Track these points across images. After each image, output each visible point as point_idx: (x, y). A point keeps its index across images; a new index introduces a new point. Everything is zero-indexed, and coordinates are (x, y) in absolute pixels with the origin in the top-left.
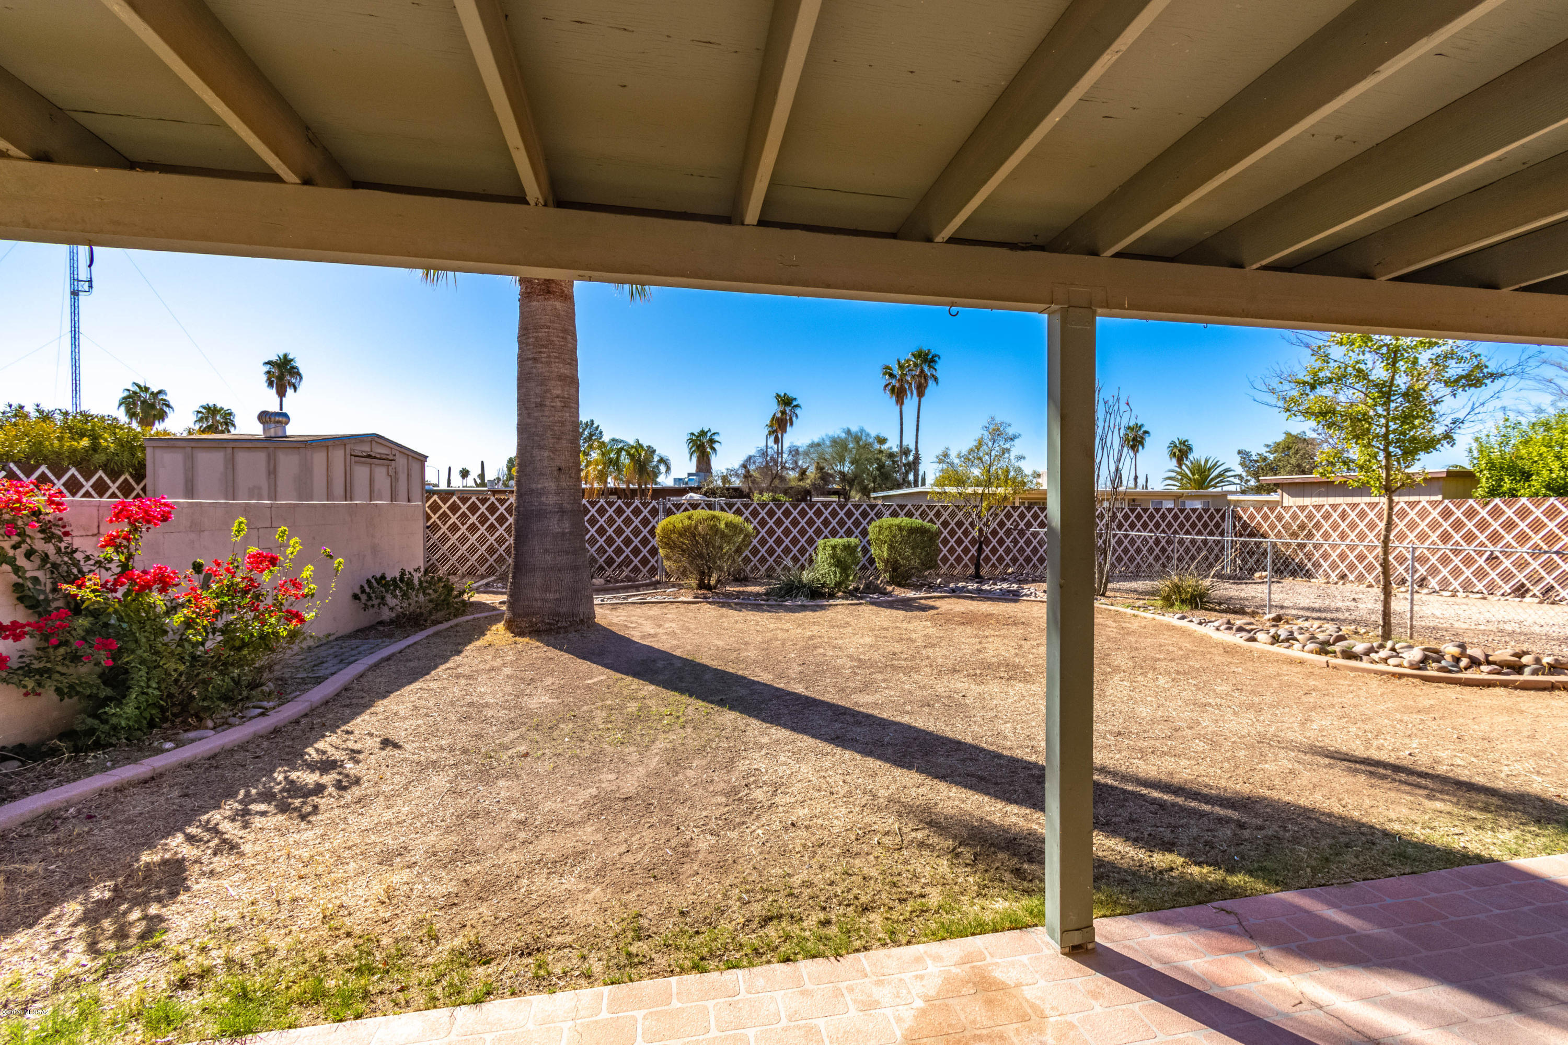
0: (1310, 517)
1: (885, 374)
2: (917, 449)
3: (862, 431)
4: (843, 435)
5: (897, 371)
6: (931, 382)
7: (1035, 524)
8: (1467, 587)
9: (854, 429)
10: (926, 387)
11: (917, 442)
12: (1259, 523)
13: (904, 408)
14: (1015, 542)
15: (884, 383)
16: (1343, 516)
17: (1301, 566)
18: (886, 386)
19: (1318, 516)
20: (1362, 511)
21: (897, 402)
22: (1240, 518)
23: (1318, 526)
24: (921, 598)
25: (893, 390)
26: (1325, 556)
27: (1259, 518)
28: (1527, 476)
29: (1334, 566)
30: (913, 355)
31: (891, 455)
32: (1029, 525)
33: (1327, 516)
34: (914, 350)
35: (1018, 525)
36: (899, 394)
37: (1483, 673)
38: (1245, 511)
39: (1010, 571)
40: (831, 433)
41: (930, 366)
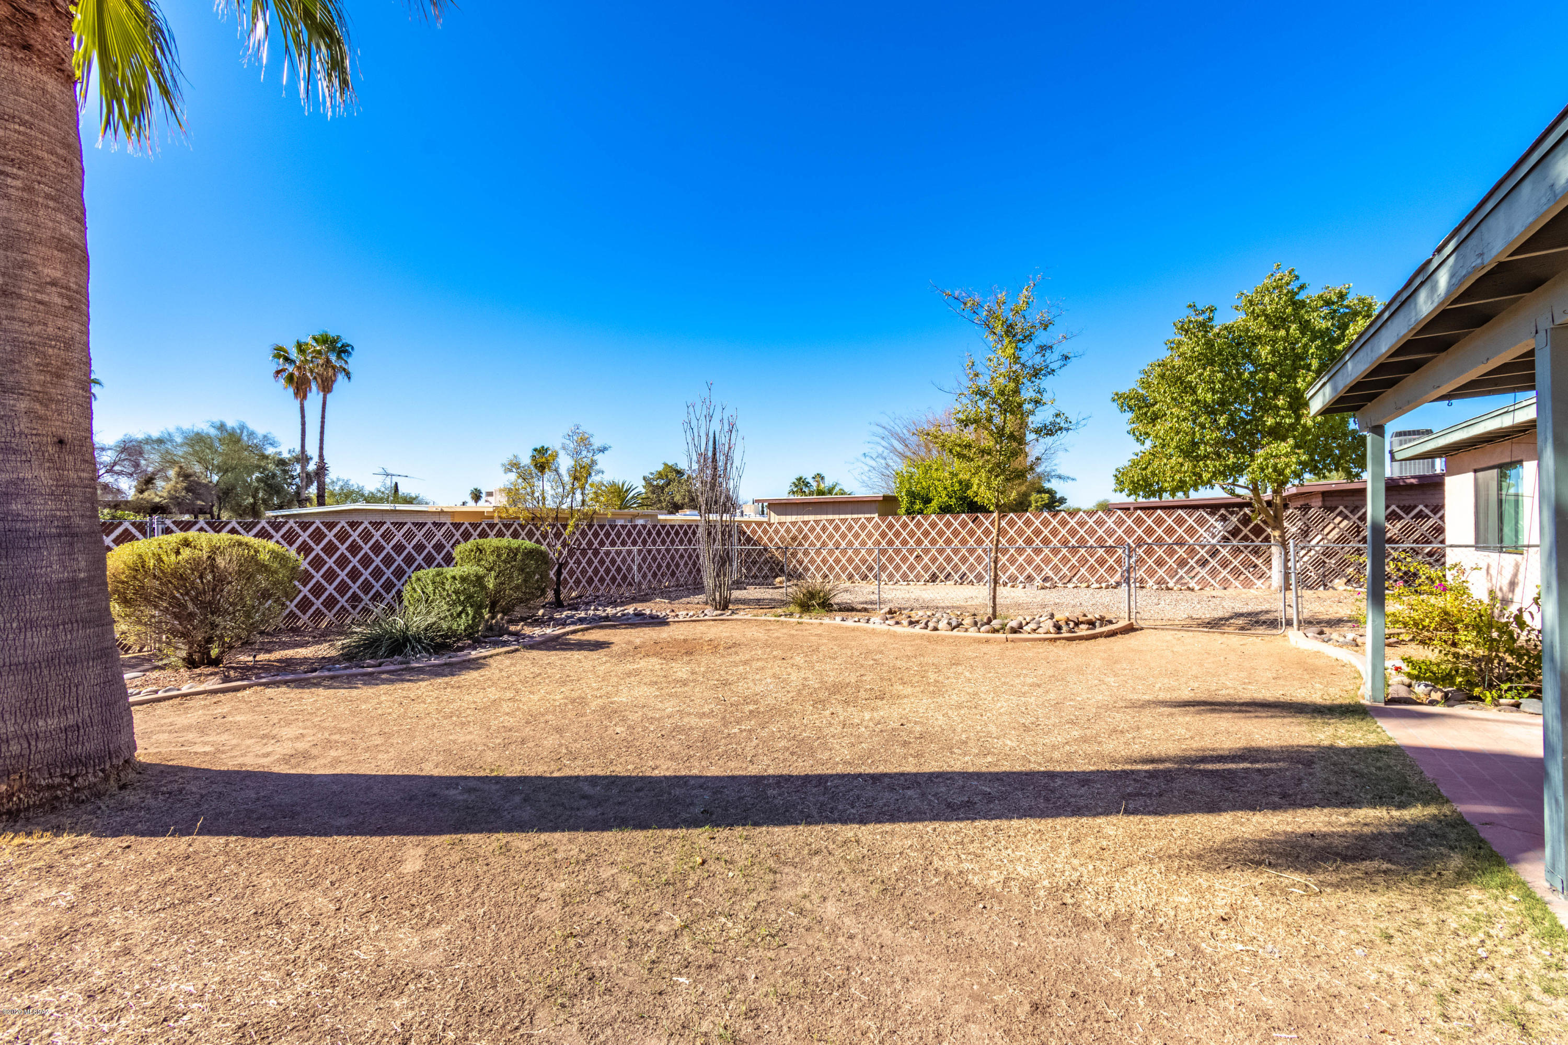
0: (800, 531)
1: (277, 356)
2: (321, 456)
3: (243, 427)
4: (213, 432)
5: (294, 354)
6: (341, 377)
7: (607, 543)
8: (905, 577)
9: (231, 423)
10: (333, 382)
11: (321, 448)
12: (760, 537)
13: (306, 403)
14: (578, 562)
15: (274, 368)
16: (824, 529)
17: (795, 569)
18: (278, 372)
19: (806, 530)
20: (837, 525)
21: (296, 394)
22: (745, 533)
23: (806, 537)
24: (567, 633)
25: (290, 378)
26: (812, 561)
27: (760, 532)
28: (927, 501)
29: (818, 569)
30: (315, 339)
31: (282, 463)
32: (602, 543)
33: (812, 530)
34: (317, 334)
35: (580, 544)
36: (300, 386)
37: (1083, 630)
38: (748, 527)
39: (573, 594)
40: (187, 426)
41: (339, 357)
